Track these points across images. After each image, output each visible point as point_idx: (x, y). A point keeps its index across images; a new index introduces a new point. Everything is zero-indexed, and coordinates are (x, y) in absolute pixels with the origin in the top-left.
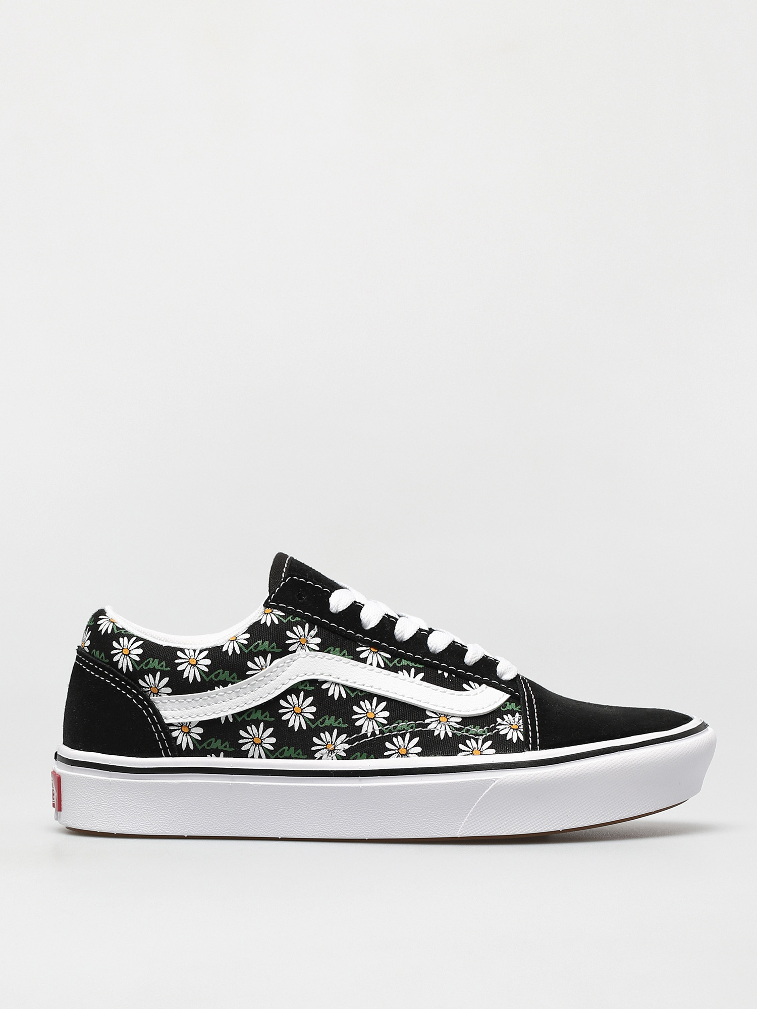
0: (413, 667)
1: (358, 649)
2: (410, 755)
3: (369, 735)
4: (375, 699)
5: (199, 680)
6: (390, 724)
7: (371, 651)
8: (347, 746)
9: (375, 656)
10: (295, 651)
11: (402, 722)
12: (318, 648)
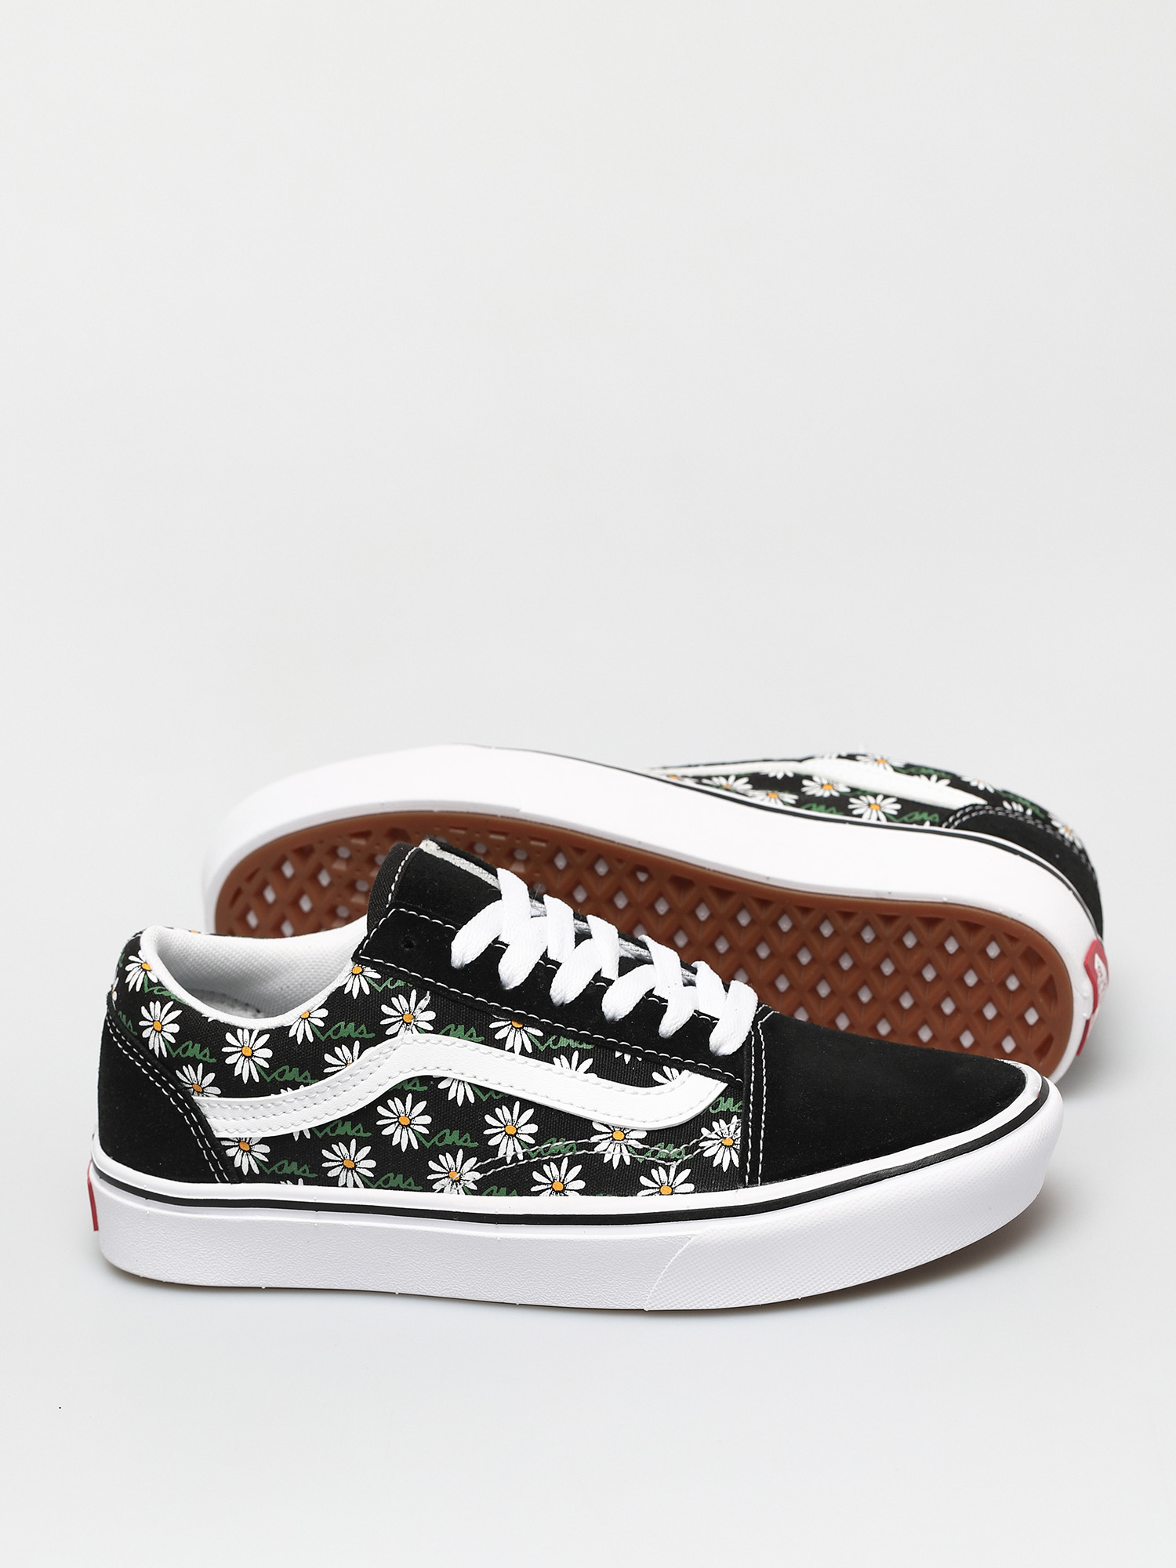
0: (577, 1049)
1: (493, 1026)
2: (568, 1193)
3: (509, 1160)
4: (517, 1104)
5: (257, 1080)
6: (539, 1143)
7: (513, 1026)
8: (478, 1176)
9: (518, 1035)
10: (395, 1035)
11: (558, 1141)
12: (431, 1028)
